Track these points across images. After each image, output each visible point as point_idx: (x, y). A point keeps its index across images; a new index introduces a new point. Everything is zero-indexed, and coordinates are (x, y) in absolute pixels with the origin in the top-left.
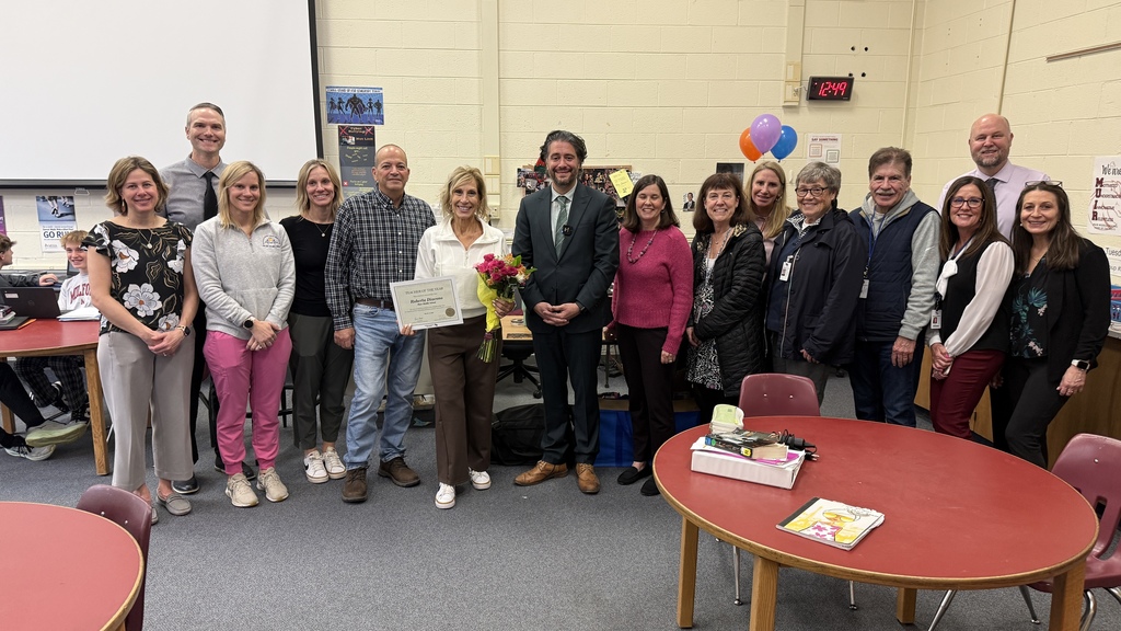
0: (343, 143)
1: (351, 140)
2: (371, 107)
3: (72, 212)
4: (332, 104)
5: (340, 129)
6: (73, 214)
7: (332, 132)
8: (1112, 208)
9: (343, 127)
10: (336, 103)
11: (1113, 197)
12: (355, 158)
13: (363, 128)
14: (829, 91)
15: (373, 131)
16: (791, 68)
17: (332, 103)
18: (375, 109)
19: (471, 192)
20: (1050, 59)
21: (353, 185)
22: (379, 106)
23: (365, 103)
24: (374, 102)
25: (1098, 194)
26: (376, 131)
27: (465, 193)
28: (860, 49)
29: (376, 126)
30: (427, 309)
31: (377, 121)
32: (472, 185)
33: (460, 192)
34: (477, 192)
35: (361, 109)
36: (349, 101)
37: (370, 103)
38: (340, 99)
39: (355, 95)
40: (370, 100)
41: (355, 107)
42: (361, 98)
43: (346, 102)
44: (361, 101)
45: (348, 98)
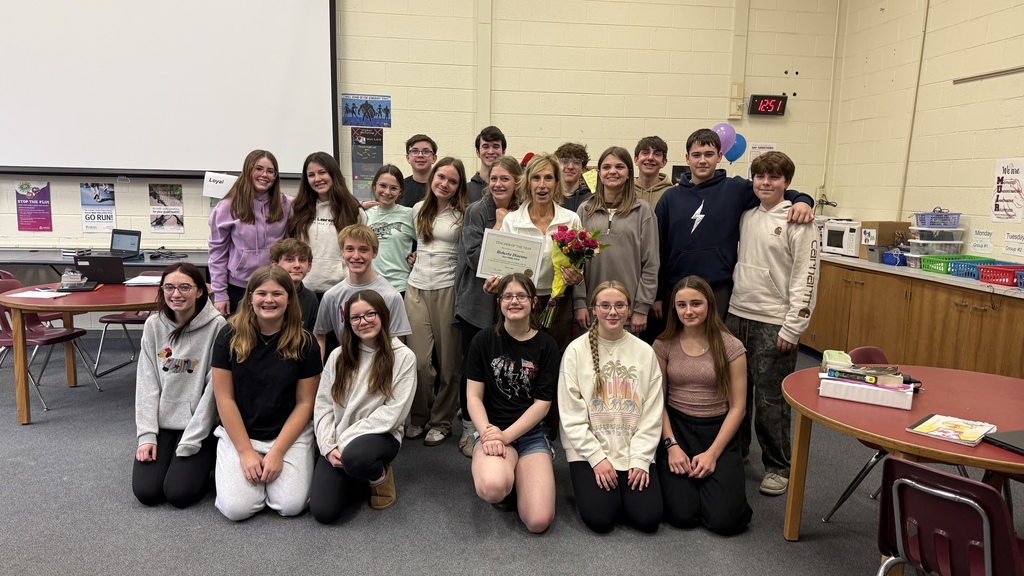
0: (355, 143)
1: (363, 140)
2: (380, 112)
3: (111, 197)
4: (347, 110)
5: (353, 130)
6: (113, 199)
7: (346, 132)
8: (1012, 201)
9: (355, 129)
10: (350, 108)
11: (1012, 192)
12: (365, 155)
13: (373, 130)
14: (767, 107)
15: (381, 132)
16: (735, 87)
17: (347, 108)
18: (384, 114)
19: (548, 177)
20: (956, 82)
21: (363, 179)
22: (387, 111)
23: (376, 108)
24: (383, 107)
25: (999, 189)
26: (384, 133)
27: (542, 178)
28: (792, 73)
29: (384, 129)
30: (509, 263)
31: (385, 124)
32: (549, 171)
33: (537, 177)
34: (553, 176)
35: (372, 113)
36: (361, 107)
37: (380, 109)
38: (354, 104)
39: (367, 101)
40: (380, 106)
41: (367, 112)
42: (372, 104)
43: (359, 108)
44: (372, 107)
45: (361, 104)
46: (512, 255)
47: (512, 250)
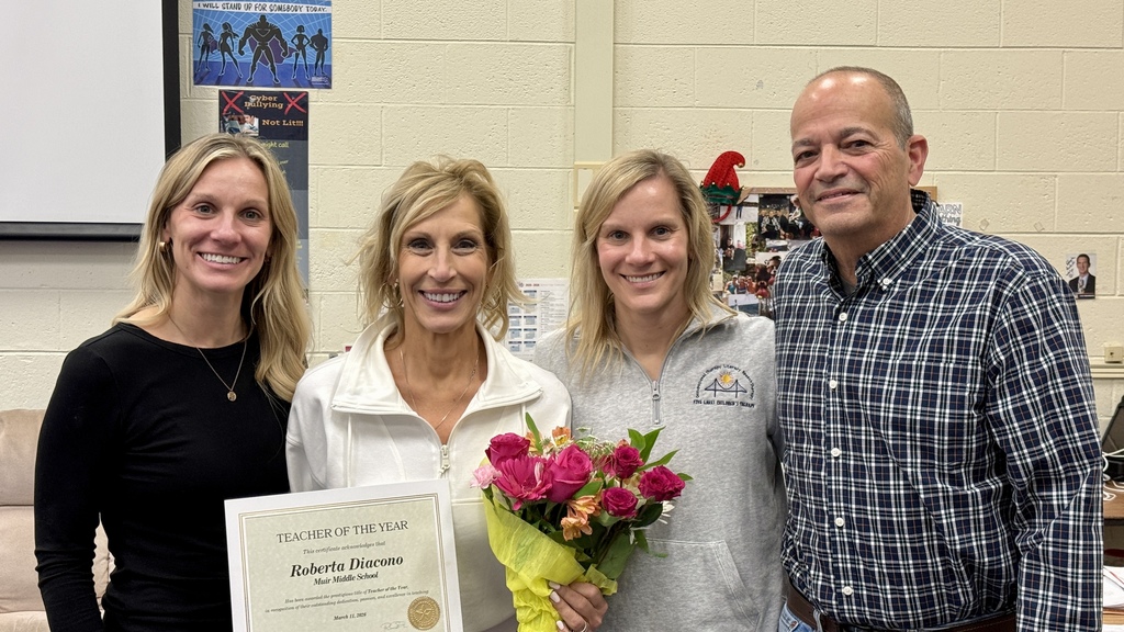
2: (301, 47)
5: (224, 98)
7: (203, 104)
9: (231, 94)
10: (217, 36)
13: (281, 97)
15: (304, 102)
18: (311, 53)
19: (462, 242)
22: (322, 43)
23: (288, 35)
24: (310, 33)
26: (311, 104)
27: (442, 247)
29: (313, 93)
30: (344, 598)
31: (314, 79)
32: (463, 217)
33: (424, 243)
34: (480, 236)
35: (278, 51)
36: (248, 32)
37: (301, 38)
38: (226, 26)
39: (263, 17)
40: (300, 29)
41: (263, 46)
42: (278, 25)
43: (242, 35)
44: (278, 33)
45: (247, 24)
46: (347, 567)
47: (343, 548)
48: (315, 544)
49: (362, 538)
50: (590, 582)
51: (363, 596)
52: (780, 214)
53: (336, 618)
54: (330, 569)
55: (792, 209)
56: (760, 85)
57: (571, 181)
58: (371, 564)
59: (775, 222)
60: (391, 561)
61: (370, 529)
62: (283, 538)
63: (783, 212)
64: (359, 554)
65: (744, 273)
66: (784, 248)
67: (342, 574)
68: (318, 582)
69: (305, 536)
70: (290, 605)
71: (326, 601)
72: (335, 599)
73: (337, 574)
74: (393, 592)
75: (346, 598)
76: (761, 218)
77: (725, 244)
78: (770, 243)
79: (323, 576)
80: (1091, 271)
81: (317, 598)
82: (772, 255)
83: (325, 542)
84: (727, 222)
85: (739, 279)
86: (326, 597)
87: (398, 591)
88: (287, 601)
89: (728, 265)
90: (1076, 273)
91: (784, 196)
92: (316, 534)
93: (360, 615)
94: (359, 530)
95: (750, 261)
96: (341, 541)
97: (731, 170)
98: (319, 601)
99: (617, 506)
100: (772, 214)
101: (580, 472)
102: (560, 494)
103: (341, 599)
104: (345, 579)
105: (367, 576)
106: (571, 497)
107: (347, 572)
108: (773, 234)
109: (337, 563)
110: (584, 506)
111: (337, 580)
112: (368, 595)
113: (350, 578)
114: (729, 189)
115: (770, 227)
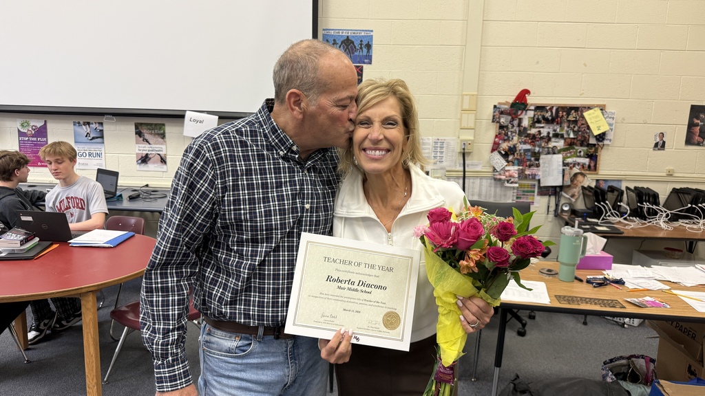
2: (361, 48)
15: (362, 70)
18: (365, 50)
22: (369, 46)
23: (357, 43)
24: (365, 43)
27: (377, 123)
29: (365, 66)
31: (366, 61)
34: (399, 120)
35: (352, 50)
36: (342, 42)
37: (361, 44)
38: (334, 40)
39: (348, 37)
40: (361, 41)
41: (348, 48)
42: (353, 40)
43: (340, 44)
44: (353, 42)
45: (342, 39)
46: (356, 284)
47: (357, 273)
48: (342, 267)
49: (368, 271)
50: (482, 298)
51: (361, 302)
52: (542, 114)
53: (344, 310)
54: (347, 282)
55: (547, 112)
56: (538, 62)
57: (460, 100)
58: (369, 286)
59: (540, 117)
60: (380, 287)
61: (373, 267)
62: (327, 259)
63: (544, 113)
64: (364, 279)
65: (526, 137)
66: (543, 127)
67: (353, 287)
68: (339, 288)
69: (338, 261)
70: (322, 296)
71: (341, 299)
72: (346, 300)
73: (350, 286)
74: (377, 304)
75: (352, 300)
76: (535, 115)
77: (519, 125)
78: (537, 125)
79: (343, 285)
80: (664, 139)
81: (337, 296)
82: (537, 130)
83: (348, 268)
84: (520, 117)
85: (523, 139)
86: (341, 297)
87: (380, 304)
88: (321, 293)
89: (520, 134)
90: (658, 140)
91: (544, 107)
92: (344, 262)
93: (357, 312)
94: (367, 266)
95: (529, 132)
96: (356, 269)
97: (524, 97)
98: (337, 298)
99: (495, 259)
100: (539, 113)
101: (474, 235)
102: (462, 246)
103: (349, 300)
104: (354, 290)
105: (365, 292)
106: (469, 249)
107: (355, 287)
108: (539, 122)
109: (351, 281)
110: (474, 255)
111: (349, 289)
112: (364, 302)
113: (357, 290)
114: (523, 104)
115: (538, 119)
